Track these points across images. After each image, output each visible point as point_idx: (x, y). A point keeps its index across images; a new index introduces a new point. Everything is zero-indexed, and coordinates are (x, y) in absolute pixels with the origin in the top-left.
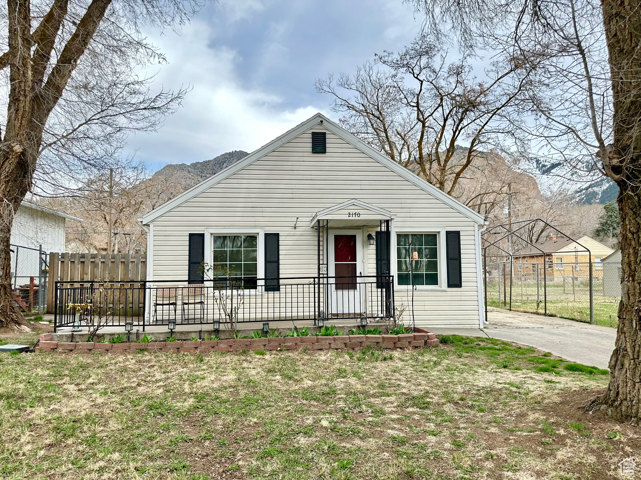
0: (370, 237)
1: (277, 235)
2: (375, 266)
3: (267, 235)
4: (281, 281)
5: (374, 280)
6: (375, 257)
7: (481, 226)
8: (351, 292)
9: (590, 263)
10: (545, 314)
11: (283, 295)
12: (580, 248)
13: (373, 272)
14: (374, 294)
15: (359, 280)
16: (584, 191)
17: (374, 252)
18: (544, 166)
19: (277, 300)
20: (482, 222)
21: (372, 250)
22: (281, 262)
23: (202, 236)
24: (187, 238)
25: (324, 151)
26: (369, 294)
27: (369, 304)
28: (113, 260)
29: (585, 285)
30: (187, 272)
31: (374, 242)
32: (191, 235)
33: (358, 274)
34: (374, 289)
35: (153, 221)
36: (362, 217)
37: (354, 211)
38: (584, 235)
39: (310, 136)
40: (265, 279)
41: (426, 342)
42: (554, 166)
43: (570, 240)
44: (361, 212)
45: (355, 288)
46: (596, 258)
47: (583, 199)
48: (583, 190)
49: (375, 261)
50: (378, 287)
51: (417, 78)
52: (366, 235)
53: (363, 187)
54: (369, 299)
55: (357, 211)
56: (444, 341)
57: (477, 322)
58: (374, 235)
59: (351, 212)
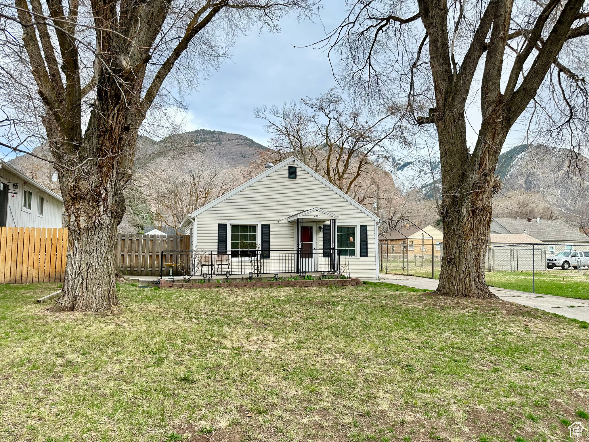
0: (320, 228)
1: (269, 226)
2: (322, 244)
3: (263, 226)
4: (271, 252)
5: (322, 252)
6: (322, 239)
7: (378, 223)
8: (310, 259)
9: (433, 245)
10: (408, 275)
11: (271, 261)
12: (426, 236)
13: (322, 248)
14: (322, 260)
15: (314, 252)
16: (429, 187)
17: (322, 236)
18: (398, 164)
19: (268, 264)
20: (378, 221)
21: (321, 234)
22: (271, 241)
23: (226, 225)
24: (217, 227)
25: (295, 177)
26: (319, 260)
27: (319, 266)
28: (145, 239)
29: (429, 262)
30: (217, 247)
31: (322, 230)
32: (219, 225)
33: (313, 249)
34: (322, 258)
35: (197, 216)
36: (321, 218)
37: (317, 214)
38: (429, 224)
39: (288, 168)
40: (262, 251)
41: (357, 283)
42: (406, 164)
43: (419, 228)
44: (321, 214)
45: (312, 257)
46: (437, 241)
47: (428, 192)
48: (428, 185)
49: (322, 242)
50: (323, 257)
51: (327, 116)
52: (318, 227)
53: (316, 199)
54: (319, 263)
55: (319, 214)
56: (365, 283)
57: (375, 276)
58: (322, 226)
59: (316, 214)
